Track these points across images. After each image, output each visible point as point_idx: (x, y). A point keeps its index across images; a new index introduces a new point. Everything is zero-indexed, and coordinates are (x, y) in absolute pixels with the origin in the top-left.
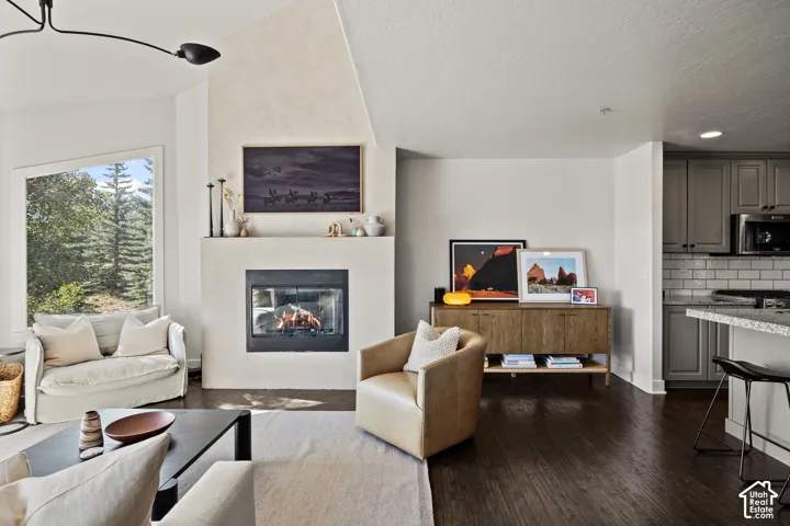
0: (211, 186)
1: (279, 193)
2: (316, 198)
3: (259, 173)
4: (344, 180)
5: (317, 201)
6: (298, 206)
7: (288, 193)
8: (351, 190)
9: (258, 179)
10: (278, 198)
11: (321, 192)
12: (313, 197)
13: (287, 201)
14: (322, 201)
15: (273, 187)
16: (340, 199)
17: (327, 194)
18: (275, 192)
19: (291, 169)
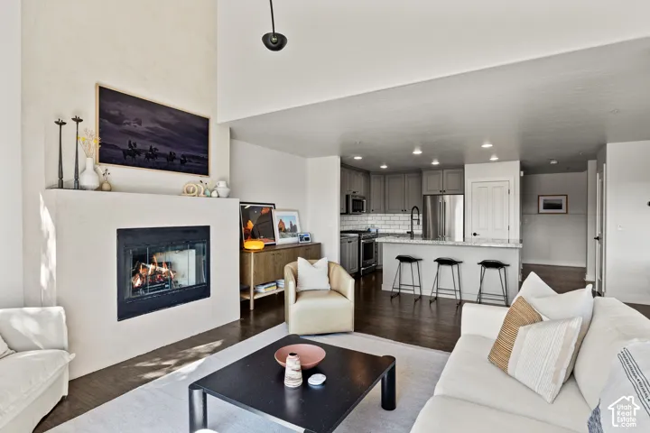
0: (61, 124)
1: (139, 146)
2: (174, 158)
3: (117, 120)
4: (197, 146)
5: (175, 161)
6: (158, 163)
7: (149, 148)
8: (202, 155)
9: (117, 128)
10: (139, 152)
11: (179, 153)
12: (171, 157)
13: (148, 156)
14: (179, 162)
15: (133, 140)
16: (194, 163)
17: (183, 156)
18: (135, 144)
19: (152, 125)
